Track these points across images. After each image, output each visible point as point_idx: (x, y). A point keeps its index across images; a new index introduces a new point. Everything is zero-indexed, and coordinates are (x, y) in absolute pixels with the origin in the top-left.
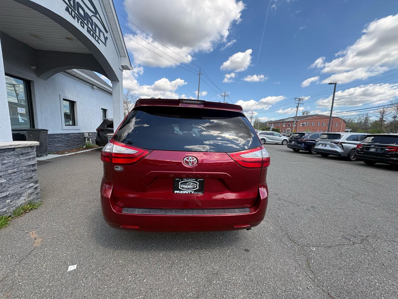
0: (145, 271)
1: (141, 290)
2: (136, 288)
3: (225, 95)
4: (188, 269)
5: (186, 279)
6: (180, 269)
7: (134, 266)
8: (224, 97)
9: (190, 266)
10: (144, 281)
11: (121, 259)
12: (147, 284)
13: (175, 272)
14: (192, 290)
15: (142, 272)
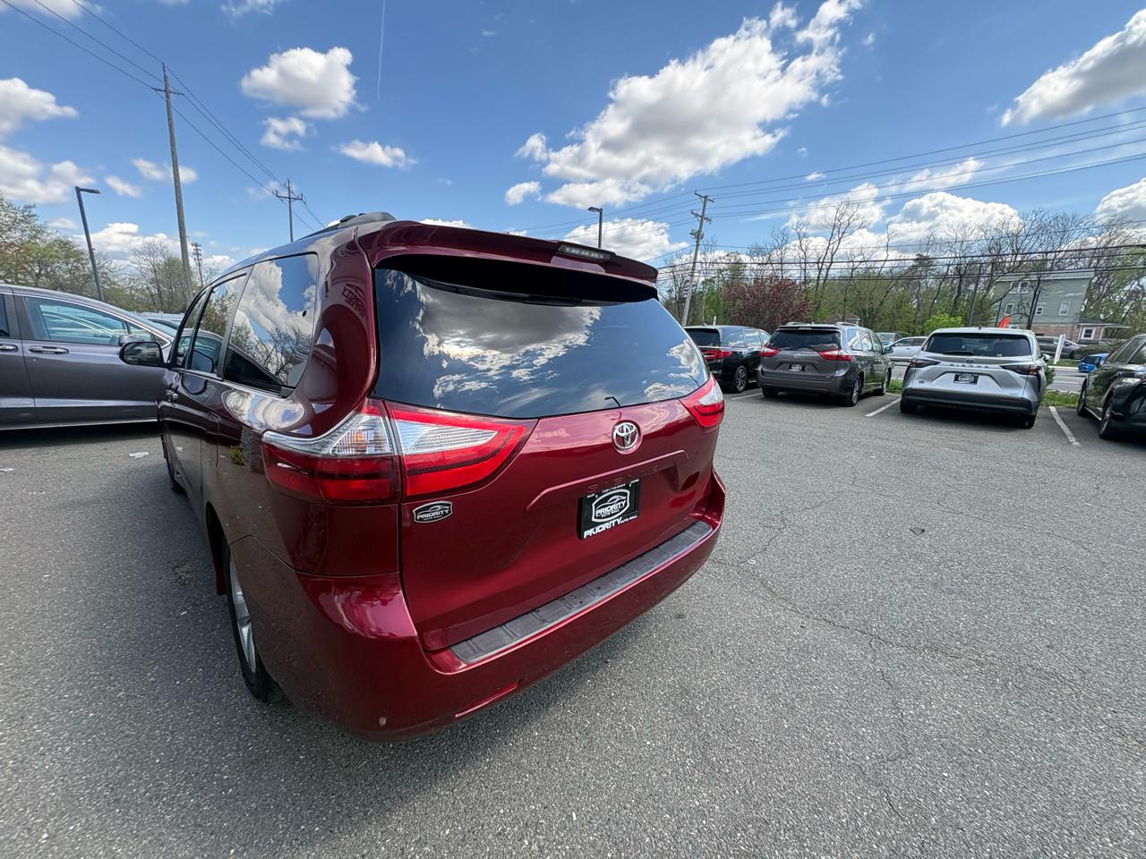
0: (547, 798)
1: (593, 845)
2: (573, 849)
3: (292, 196)
4: (629, 720)
5: (648, 743)
6: (616, 732)
7: (502, 811)
8: (286, 201)
9: (626, 711)
10: (575, 818)
11: (440, 824)
12: (588, 818)
13: (612, 746)
14: (684, 753)
15: (543, 804)
